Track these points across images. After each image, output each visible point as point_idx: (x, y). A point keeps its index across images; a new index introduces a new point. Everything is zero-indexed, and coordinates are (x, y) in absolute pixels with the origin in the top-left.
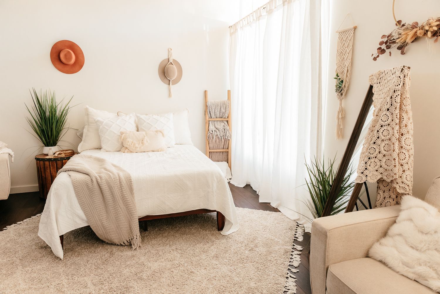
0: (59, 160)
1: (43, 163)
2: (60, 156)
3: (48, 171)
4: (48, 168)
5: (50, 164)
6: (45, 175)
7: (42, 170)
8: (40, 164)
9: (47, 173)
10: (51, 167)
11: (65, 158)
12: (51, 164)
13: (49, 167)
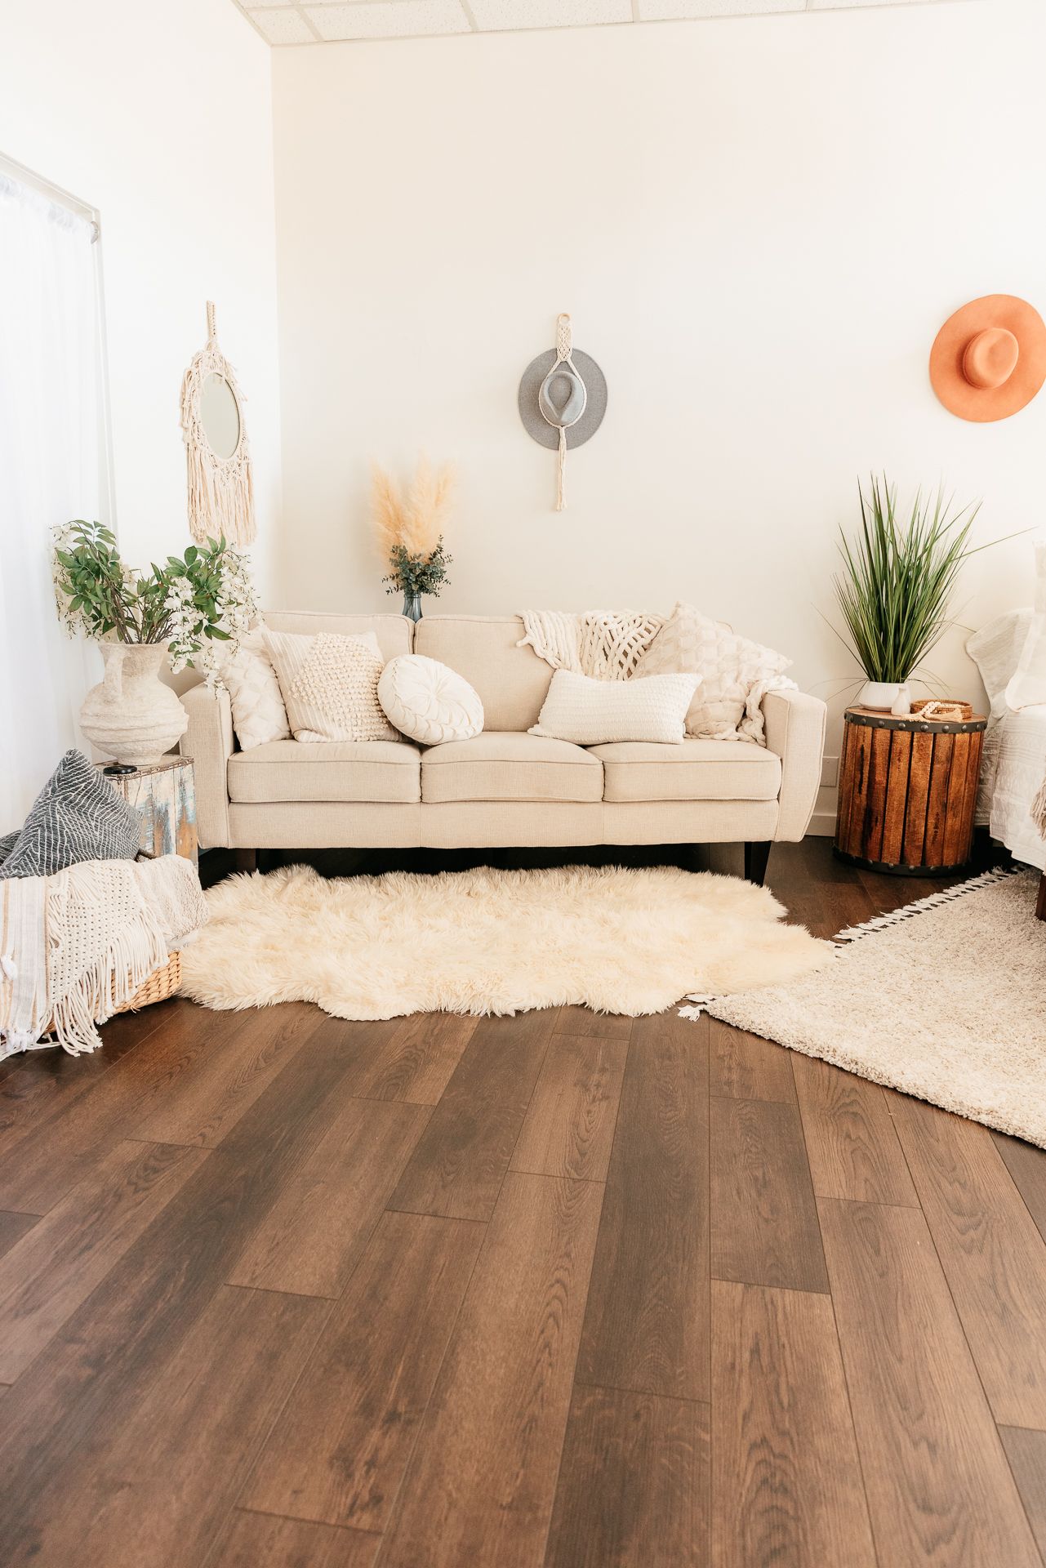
0: (945, 732)
1: (889, 735)
2: (944, 717)
3: (904, 765)
4: (905, 758)
5: (912, 741)
6: (887, 780)
7: (880, 760)
8: (873, 737)
9: (894, 773)
10: (914, 752)
11: (965, 727)
12: (918, 742)
13: (906, 751)
